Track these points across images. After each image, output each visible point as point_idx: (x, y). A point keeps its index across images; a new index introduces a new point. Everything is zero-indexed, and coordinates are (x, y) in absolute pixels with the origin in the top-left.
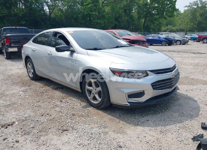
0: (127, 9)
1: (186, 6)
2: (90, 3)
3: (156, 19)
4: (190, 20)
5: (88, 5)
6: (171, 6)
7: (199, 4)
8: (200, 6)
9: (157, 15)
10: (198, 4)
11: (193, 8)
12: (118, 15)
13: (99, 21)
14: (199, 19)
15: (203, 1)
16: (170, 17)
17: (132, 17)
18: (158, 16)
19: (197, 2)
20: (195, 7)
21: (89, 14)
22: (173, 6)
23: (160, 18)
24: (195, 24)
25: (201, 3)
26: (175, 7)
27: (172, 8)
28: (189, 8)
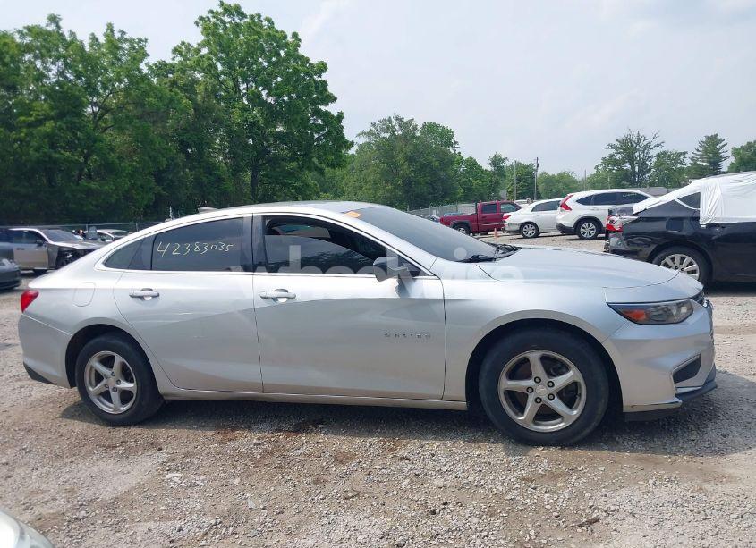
0: (190, 142)
1: (363, 133)
2: (47, 118)
3: (291, 174)
4: (382, 174)
5: (40, 122)
6: (329, 133)
7: (397, 127)
8: (399, 132)
9: (292, 160)
10: (393, 127)
11: (384, 138)
12: (164, 162)
13: (94, 185)
14: (405, 170)
15: (405, 120)
16: (333, 166)
17: (211, 169)
18: (294, 165)
19: (390, 120)
20: (387, 135)
21: (47, 159)
22: (337, 133)
23: (300, 168)
24: (397, 186)
25: (400, 126)
26: (343, 137)
27: (334, 140)
28: (372, 138)
